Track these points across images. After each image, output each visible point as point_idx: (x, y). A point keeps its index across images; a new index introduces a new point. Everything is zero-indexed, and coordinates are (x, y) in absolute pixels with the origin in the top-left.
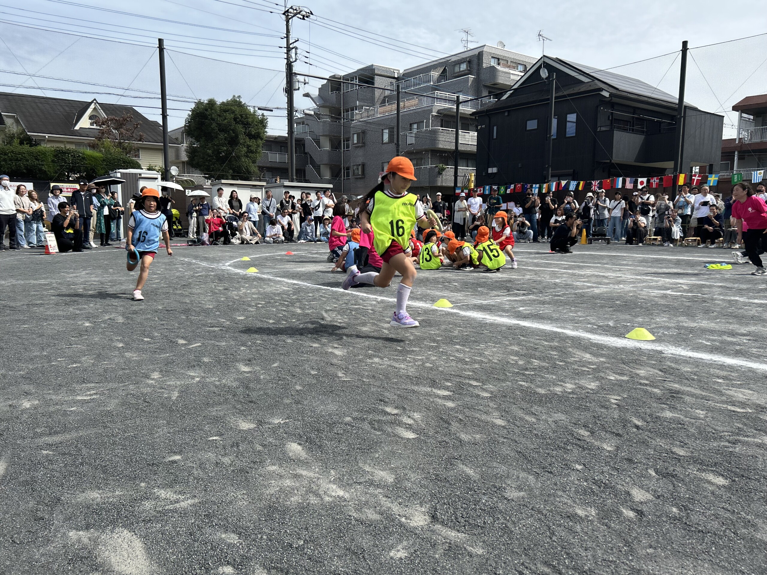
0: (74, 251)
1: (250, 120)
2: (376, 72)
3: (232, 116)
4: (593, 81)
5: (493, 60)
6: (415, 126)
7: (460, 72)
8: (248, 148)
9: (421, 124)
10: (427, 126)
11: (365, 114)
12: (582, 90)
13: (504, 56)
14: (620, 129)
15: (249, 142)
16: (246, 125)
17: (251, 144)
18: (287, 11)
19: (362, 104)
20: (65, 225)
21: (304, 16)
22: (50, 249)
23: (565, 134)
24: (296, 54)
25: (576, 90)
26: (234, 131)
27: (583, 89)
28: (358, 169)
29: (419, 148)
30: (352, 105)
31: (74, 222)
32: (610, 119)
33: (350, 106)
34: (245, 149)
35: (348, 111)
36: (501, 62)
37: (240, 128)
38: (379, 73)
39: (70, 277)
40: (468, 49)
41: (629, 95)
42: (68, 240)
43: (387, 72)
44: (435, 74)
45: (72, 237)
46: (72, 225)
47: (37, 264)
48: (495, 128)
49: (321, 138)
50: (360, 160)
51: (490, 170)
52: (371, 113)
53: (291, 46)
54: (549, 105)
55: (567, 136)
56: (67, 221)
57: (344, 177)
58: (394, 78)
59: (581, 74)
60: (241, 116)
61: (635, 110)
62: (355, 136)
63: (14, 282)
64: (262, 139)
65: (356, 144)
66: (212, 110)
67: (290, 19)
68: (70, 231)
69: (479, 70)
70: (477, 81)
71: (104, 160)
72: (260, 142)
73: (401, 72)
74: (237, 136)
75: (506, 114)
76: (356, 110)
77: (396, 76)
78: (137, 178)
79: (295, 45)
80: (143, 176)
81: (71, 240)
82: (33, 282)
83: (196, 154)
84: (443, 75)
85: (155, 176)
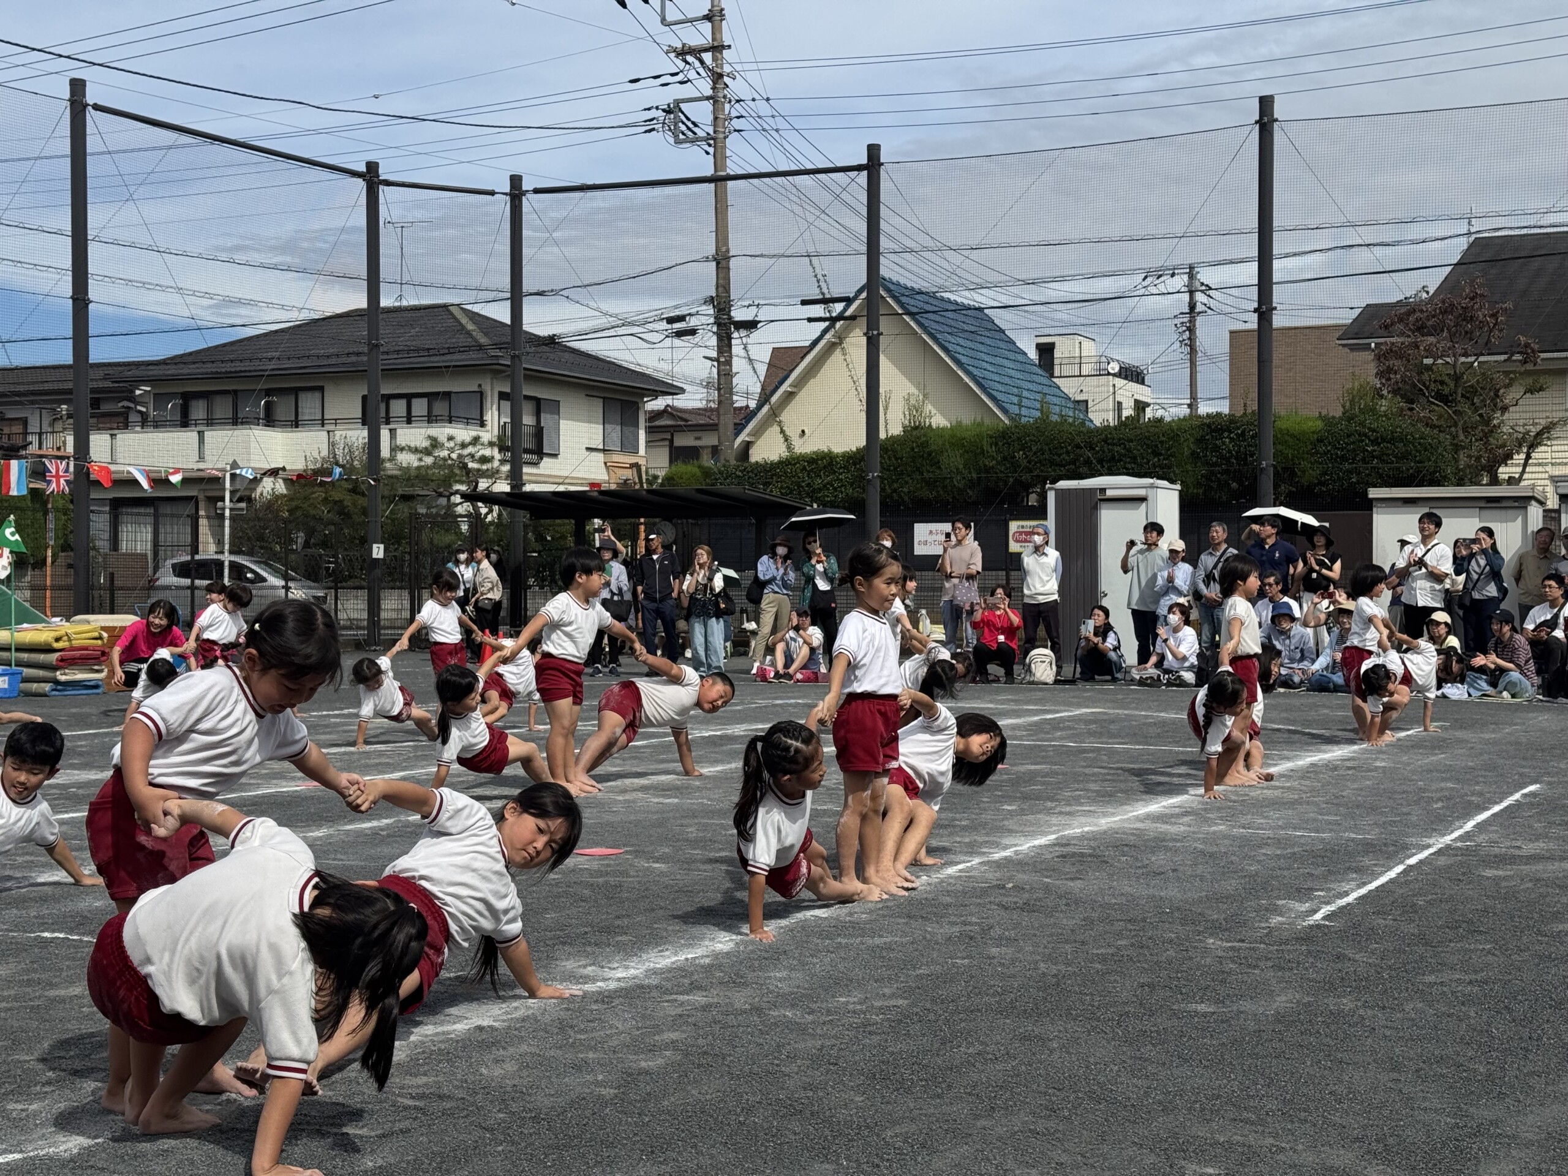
78: (1097, 499)
80: (1110, 493)
85: (1141, 492)
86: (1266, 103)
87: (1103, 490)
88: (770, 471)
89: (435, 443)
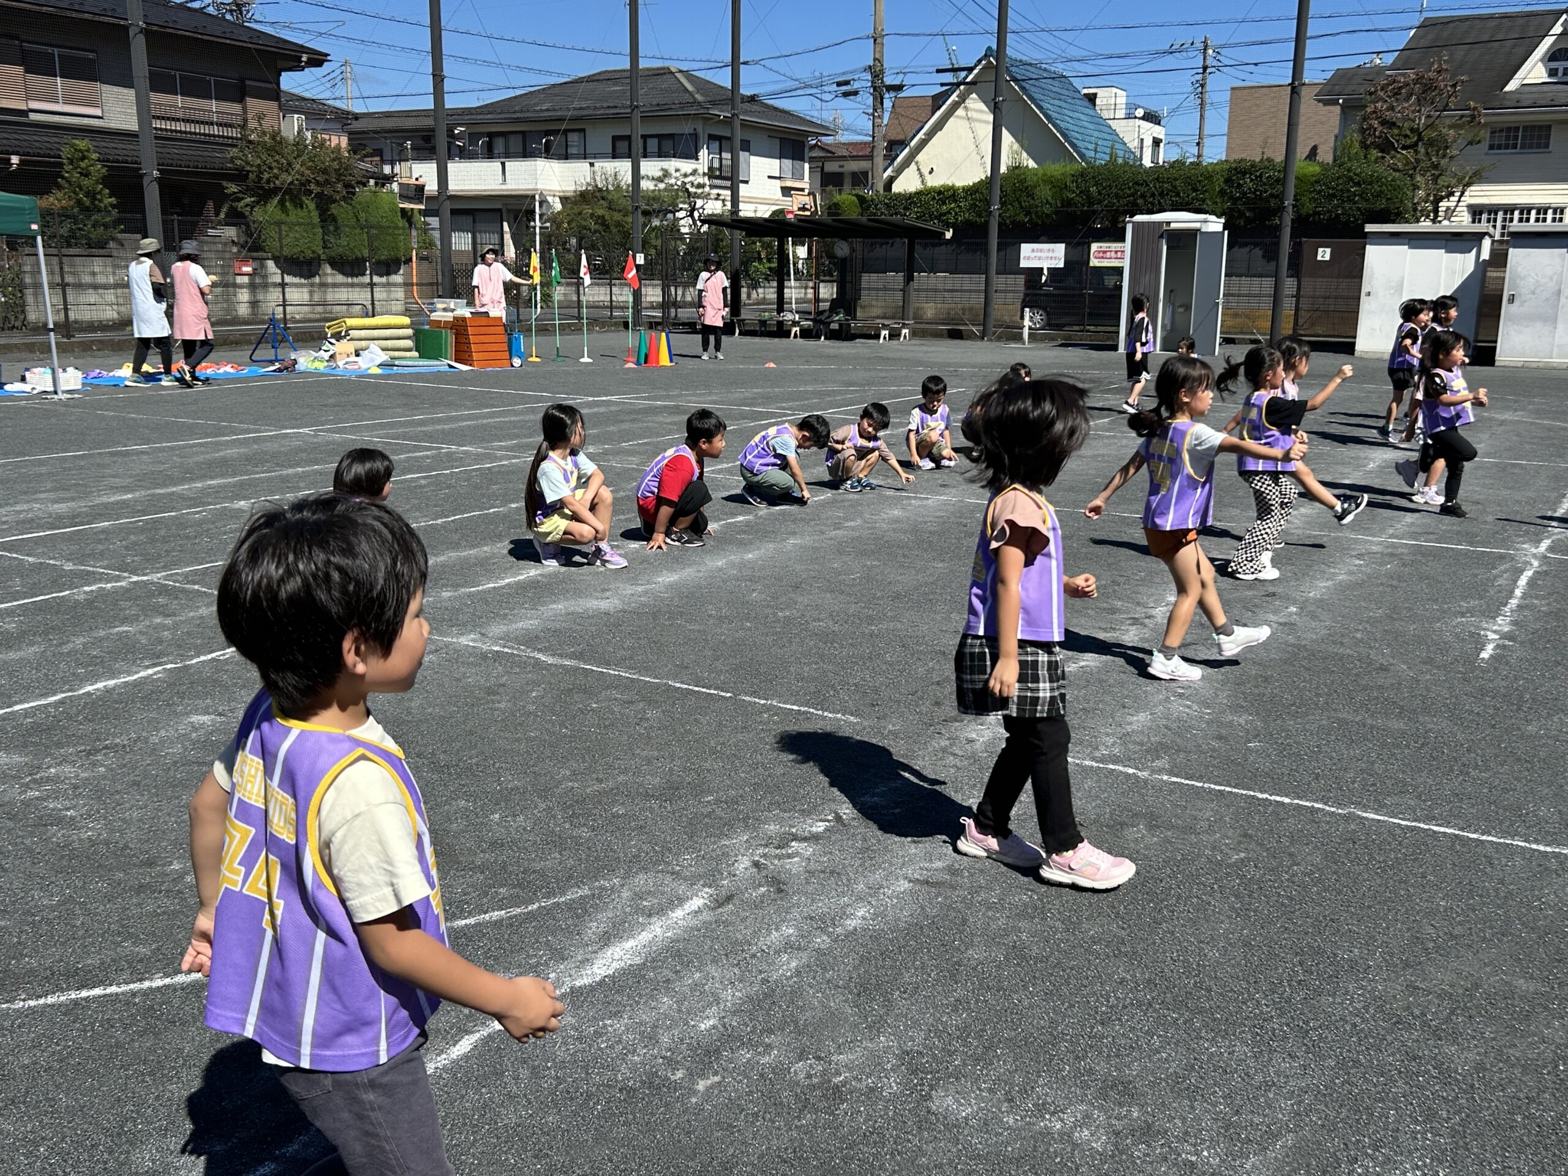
87: (1168, 223)
88: (910, 199)
89: (666, 174)
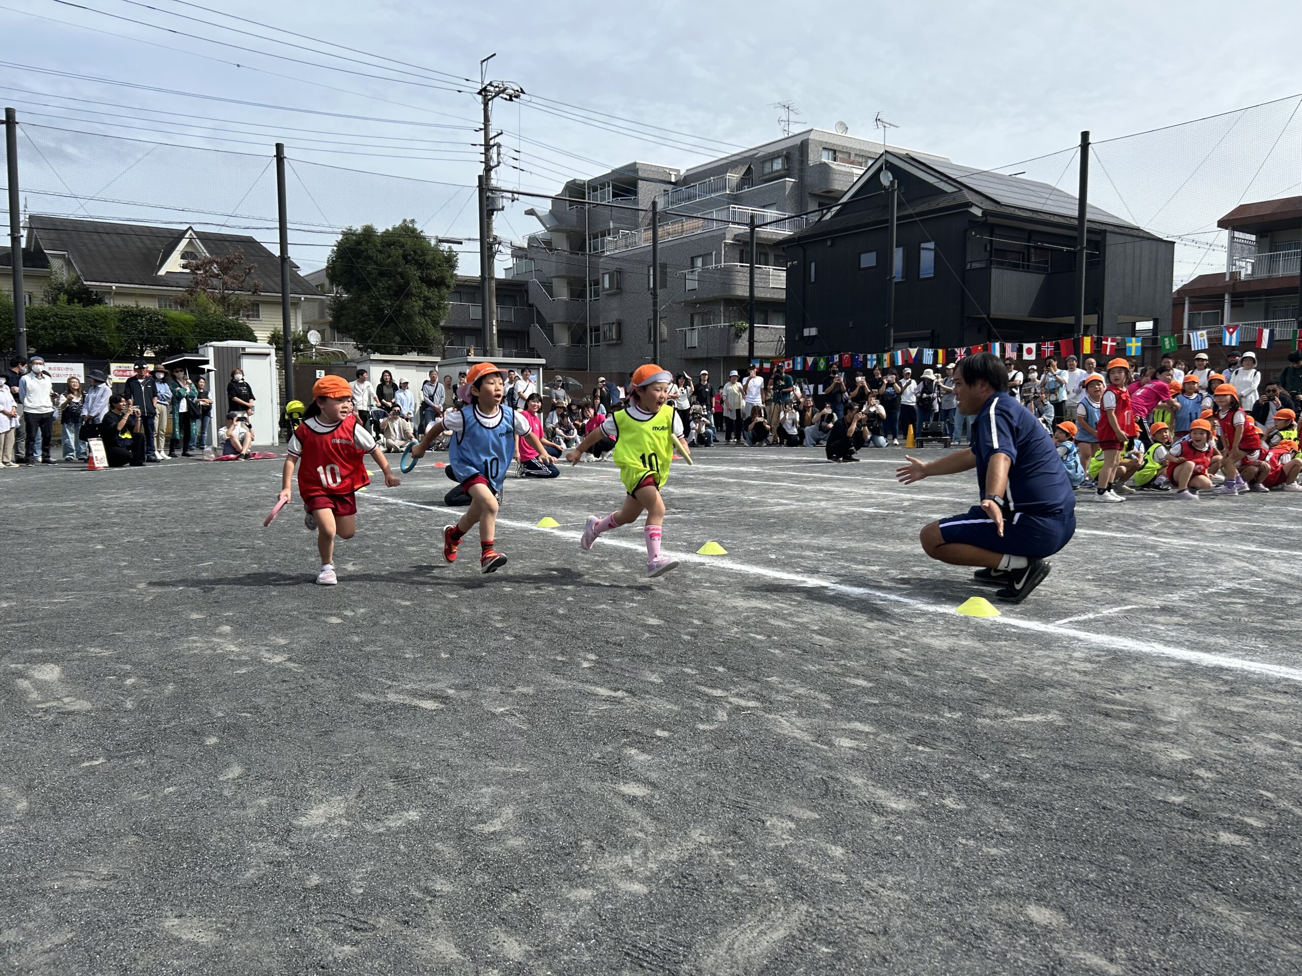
0: (131, 465)
1: (428, 258)
2: (641, 174)
3: (401, 252)
4: (961, 190)
5: (825, 153)
6: (699, 262)
7: (772, 172)
8: (425, 301)
9: (709, 258)
10: (718, 261)
11: (622, 243)
12: (941, 205)
13: (843, 147)
14: (1001, 265)
15: (426, 291)
16: (421, 265)
17: (430, 295)
18: (484, 89)
19: (618, 225)
20: (120, 427)
21: (511, 96)
22: (95, 462)
23: (919, 275)
24: (499, 154)
25: (934, 205)
26: (402, 275)
27: (943, 203)
28: (610, 330)
29: (705, 296)
30: (601, 227)
31: (133, 423)
32: (988, 249)
33: (599, 230)
34: (421, 303)
35: (596, 237)
36: (839, 155)
37: (414, 272)
38: (645, 175)
39: (105, 499)
40: (790, 134)
41: (1017, 212)
42: (124, 449)
43: (658, 173)
44: (733, 177)
45: (129, 444)
46: (129, 427)
47: (71, 483)
48: (813, 265)
49: (554, 280)
50: (614, 316)
51: (806, 332)
52: (630, 241)
53: (492, 143)
54: (887, 229)
55: (921, 277)
56: (124, 422)
57: (591, 342)
58: (671, 183)
59: (942, 180)
60: (415, 252)
61: (1030, 235)
62: (607, 277)
63: (31, 504)
64: (448, 287)
65: (608, 290)
66: (368, 242)
67: (489, 100)
68: (128, 436)
69: (802, 170)
70: (800, 187)
71: (196, 326)
72: (444, 291)
73: (682, 173)
74: (407, 283)
75: (829, 243)
76: (609, 234)
77: (673, 180)
78: (239, 354)
79: (497, 140)
80: (247, 350)
81: (128, 448)
82: (55, 504)
83: (344, 312)
84: (747, 179)
85: (267, 351)
86: (279, 147)
87: (244, 349)
